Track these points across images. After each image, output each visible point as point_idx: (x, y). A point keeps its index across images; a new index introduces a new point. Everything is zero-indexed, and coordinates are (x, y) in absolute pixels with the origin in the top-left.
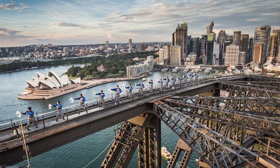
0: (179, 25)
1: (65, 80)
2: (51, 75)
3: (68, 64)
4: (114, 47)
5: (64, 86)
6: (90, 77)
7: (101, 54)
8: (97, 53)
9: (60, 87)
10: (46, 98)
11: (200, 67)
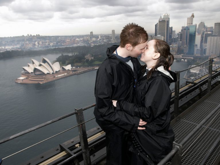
0: (161, 17)
1: (57, 67)
2: (45, 61)
3: (56, 53)
4: (98, 37)
5: (56, 72)
6: (80, 64)
7: (86, 44)
8: (82, 43)
9: (53, 73)
10: (41, 83)
11: (182, 56)
